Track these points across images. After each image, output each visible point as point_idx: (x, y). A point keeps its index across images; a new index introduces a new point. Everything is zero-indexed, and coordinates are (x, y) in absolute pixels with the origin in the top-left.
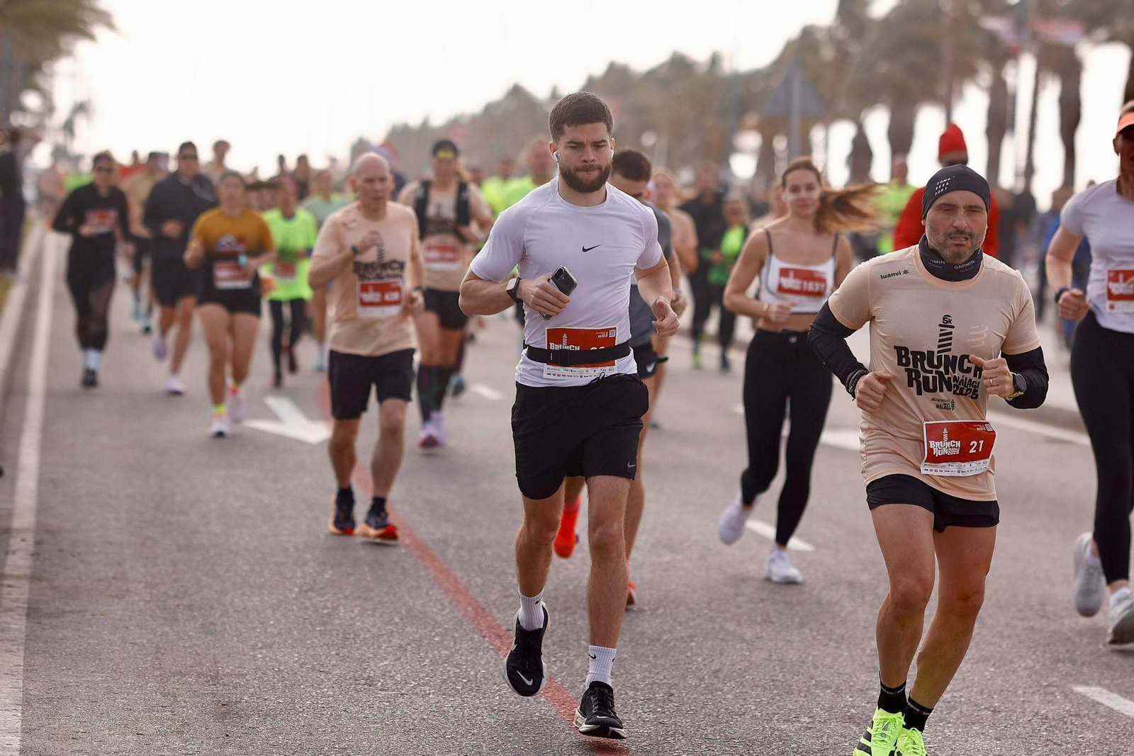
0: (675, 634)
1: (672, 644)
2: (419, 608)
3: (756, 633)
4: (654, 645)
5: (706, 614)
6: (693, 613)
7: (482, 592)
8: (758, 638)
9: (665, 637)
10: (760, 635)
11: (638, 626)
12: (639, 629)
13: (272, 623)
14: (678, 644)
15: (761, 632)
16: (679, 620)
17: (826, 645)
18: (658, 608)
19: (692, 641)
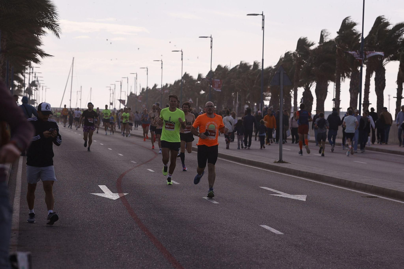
0: (235, 262)
1: (234, 265)
2: (149, 254)
3: (263, 262)
4: (228, 266)
5: (246, 256)
6: (242, 255)
7: (170, 249)
8: (263, 263)
9: (232, 263)
10: (264, 262)
11: (223, 260)
12: (223, 261)
13: (99, 259)
14: (236, 265)
15: (264, 261)
16: (237, 257)
17: (286, 265)
18: (229, 254)
19: (241, 264)
